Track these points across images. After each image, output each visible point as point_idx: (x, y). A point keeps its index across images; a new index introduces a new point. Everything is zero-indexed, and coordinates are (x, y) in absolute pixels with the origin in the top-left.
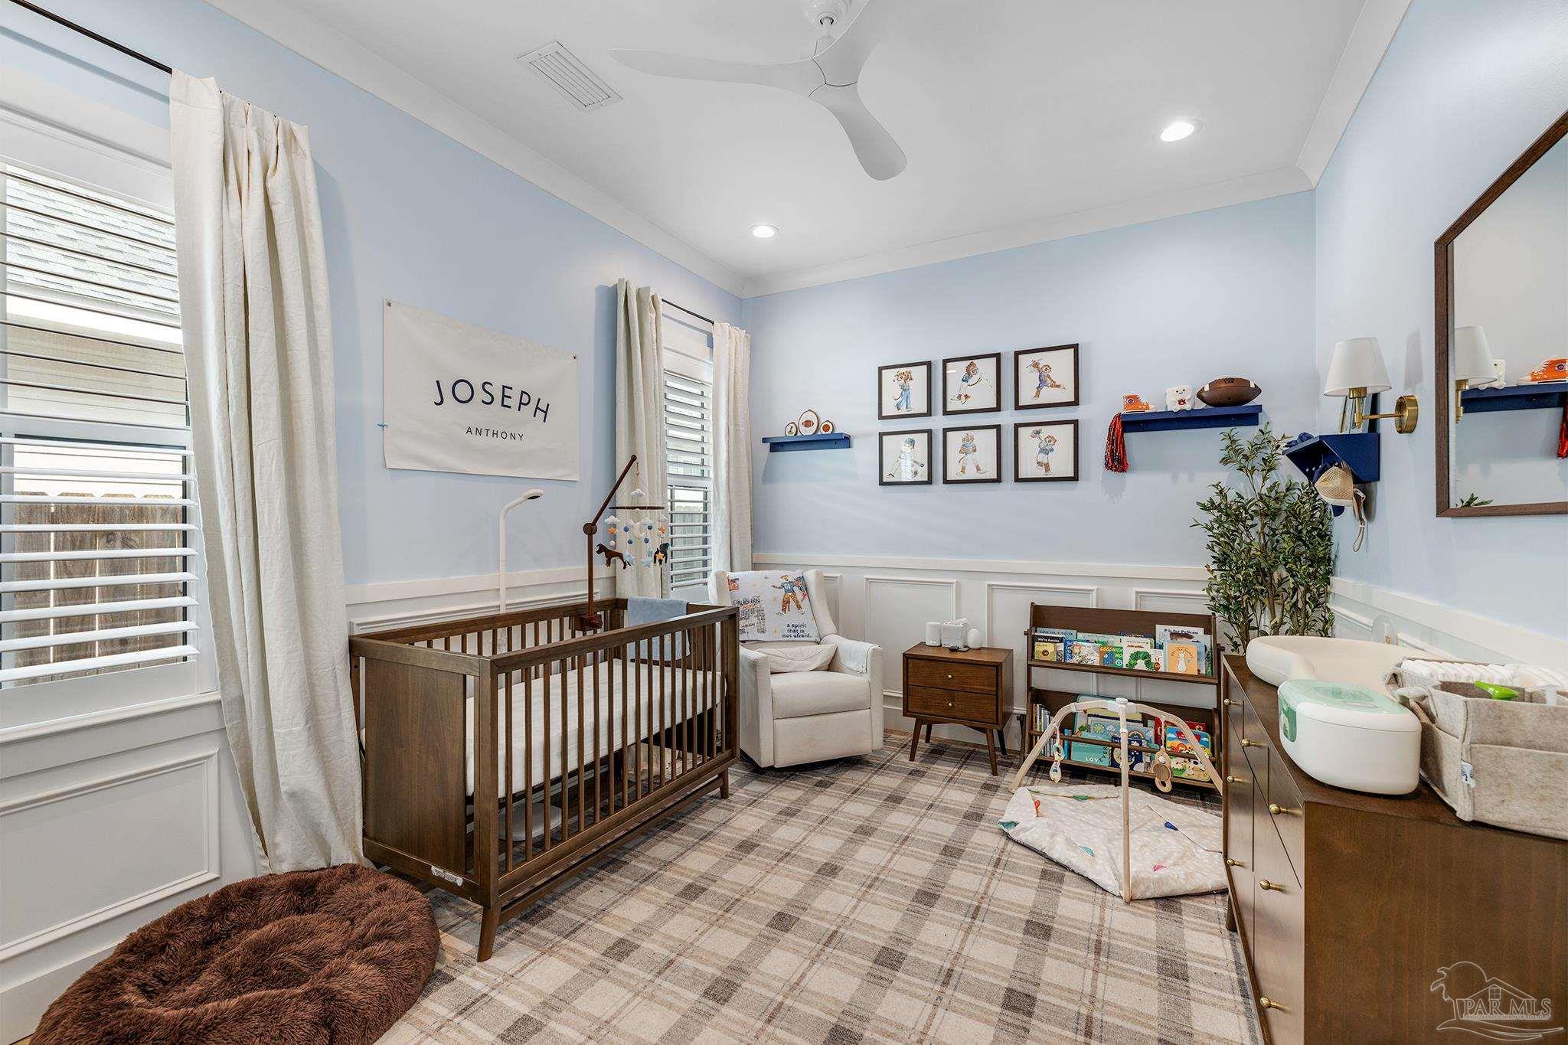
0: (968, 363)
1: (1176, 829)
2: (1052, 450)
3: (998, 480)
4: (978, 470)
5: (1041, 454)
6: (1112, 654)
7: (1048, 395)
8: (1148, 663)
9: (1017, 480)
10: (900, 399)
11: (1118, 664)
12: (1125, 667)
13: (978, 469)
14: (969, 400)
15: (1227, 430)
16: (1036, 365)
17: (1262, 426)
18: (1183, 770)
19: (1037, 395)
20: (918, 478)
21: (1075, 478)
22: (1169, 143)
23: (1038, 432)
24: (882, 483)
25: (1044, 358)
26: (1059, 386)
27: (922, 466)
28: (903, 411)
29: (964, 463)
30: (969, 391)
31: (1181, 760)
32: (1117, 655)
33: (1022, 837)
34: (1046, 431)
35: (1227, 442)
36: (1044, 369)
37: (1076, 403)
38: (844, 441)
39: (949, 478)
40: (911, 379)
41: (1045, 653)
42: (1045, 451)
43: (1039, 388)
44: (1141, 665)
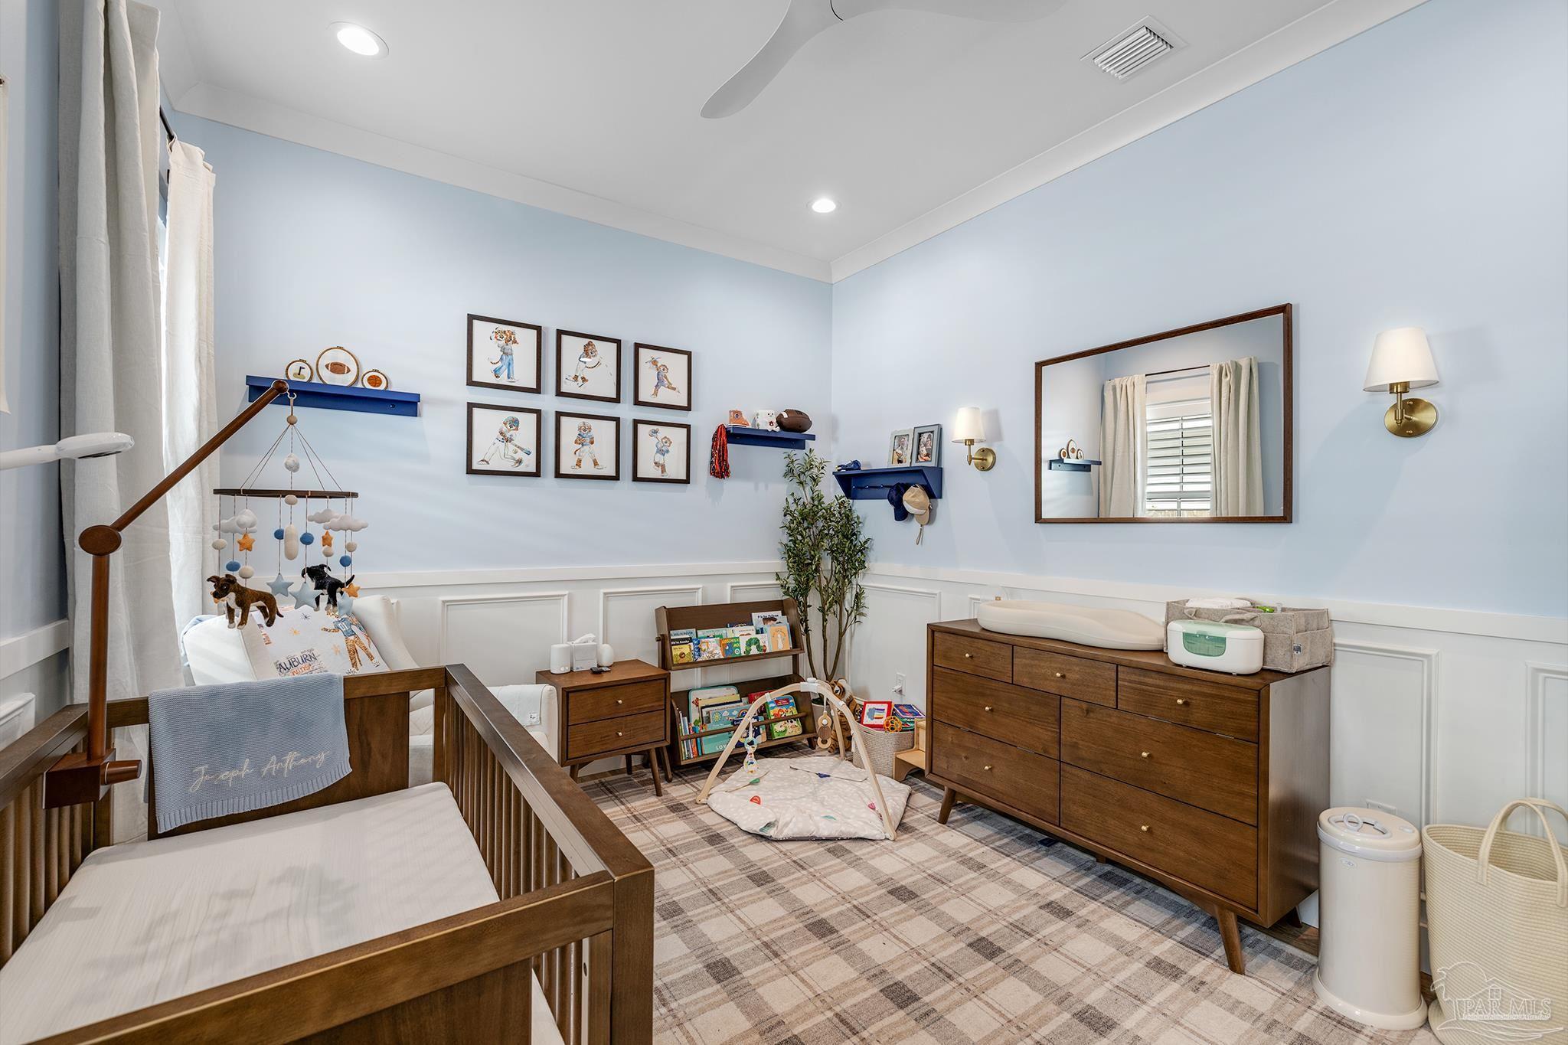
0: (586, 341)
1: (829, 776)
2: (668, 451)
3: (616, 478)
4: (595, 465)
5: (658, 454)
6: (729, 646)
7: (665, 396)
8: (758, 647)
9: (636, 479)
10: (500, 364)
11: (737, 653)
12: (743, 654)
13: (596, 463)
14: (586, 384)
15: (788, 450)
16: (654, 362)
17: (807, 451)
18: (786, 730)
19: (656, 393)
20: (521, 469)
21: (687, 481)
22: (820, 214)
23: (656, 432)
24: (470, 471)
25: (664, 358)
26: (674, 389)
27: (528, 453)
28: (503, 380)
29: (579, 456)
30: (587, 373)
31: (782, 723)
32: (735, 645)
33: (787, 833)
34: (664, 431)
35: (788, 460)
36: (662, 369)
37: (688, 408)
38: (406, 405)
39: (563, 471)
40: (515, 342)
41: (682, 655)
42: (662, 452)
43: (656, 386)
44: (754, 651)
